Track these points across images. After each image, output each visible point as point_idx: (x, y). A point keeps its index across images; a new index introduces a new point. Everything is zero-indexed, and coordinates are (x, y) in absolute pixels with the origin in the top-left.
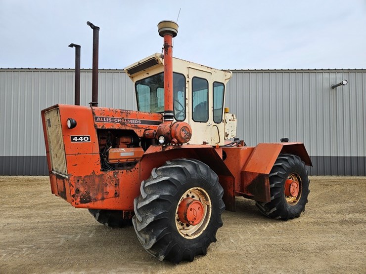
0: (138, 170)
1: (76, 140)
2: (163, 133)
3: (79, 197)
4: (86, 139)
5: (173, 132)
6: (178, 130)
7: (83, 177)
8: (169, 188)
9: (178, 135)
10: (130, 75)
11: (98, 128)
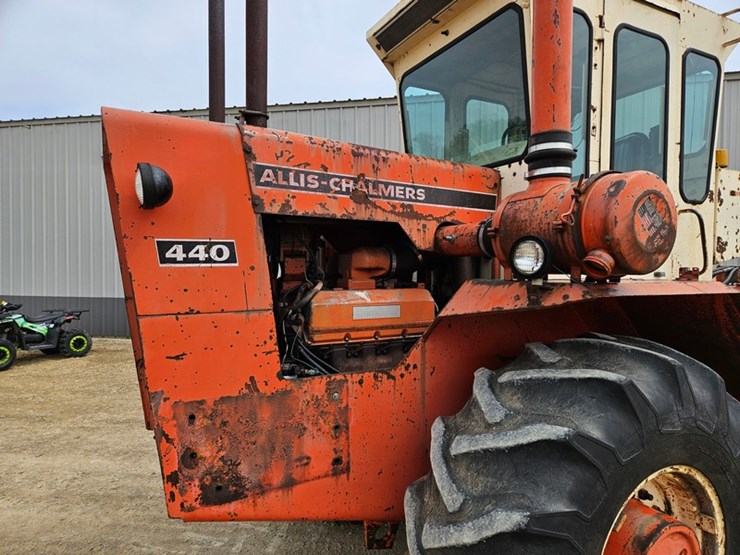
0: (417, 373)
1: (180, 256)
2: (534, 228)
3: (197, 483)
4: (220, 253)
5: (591, 219)
6: (620, 210)
7: (210, 403)
8: (567, 478)
9: (619, 232)
10: (383, 53)
11: (268, 210)
